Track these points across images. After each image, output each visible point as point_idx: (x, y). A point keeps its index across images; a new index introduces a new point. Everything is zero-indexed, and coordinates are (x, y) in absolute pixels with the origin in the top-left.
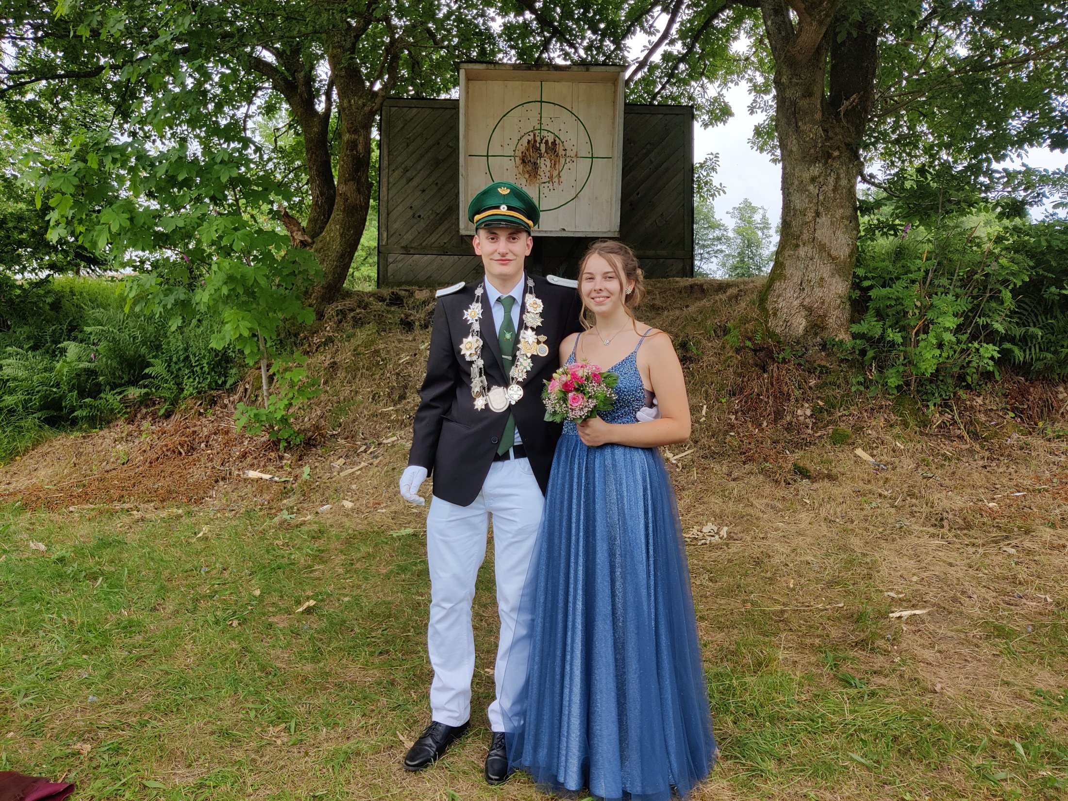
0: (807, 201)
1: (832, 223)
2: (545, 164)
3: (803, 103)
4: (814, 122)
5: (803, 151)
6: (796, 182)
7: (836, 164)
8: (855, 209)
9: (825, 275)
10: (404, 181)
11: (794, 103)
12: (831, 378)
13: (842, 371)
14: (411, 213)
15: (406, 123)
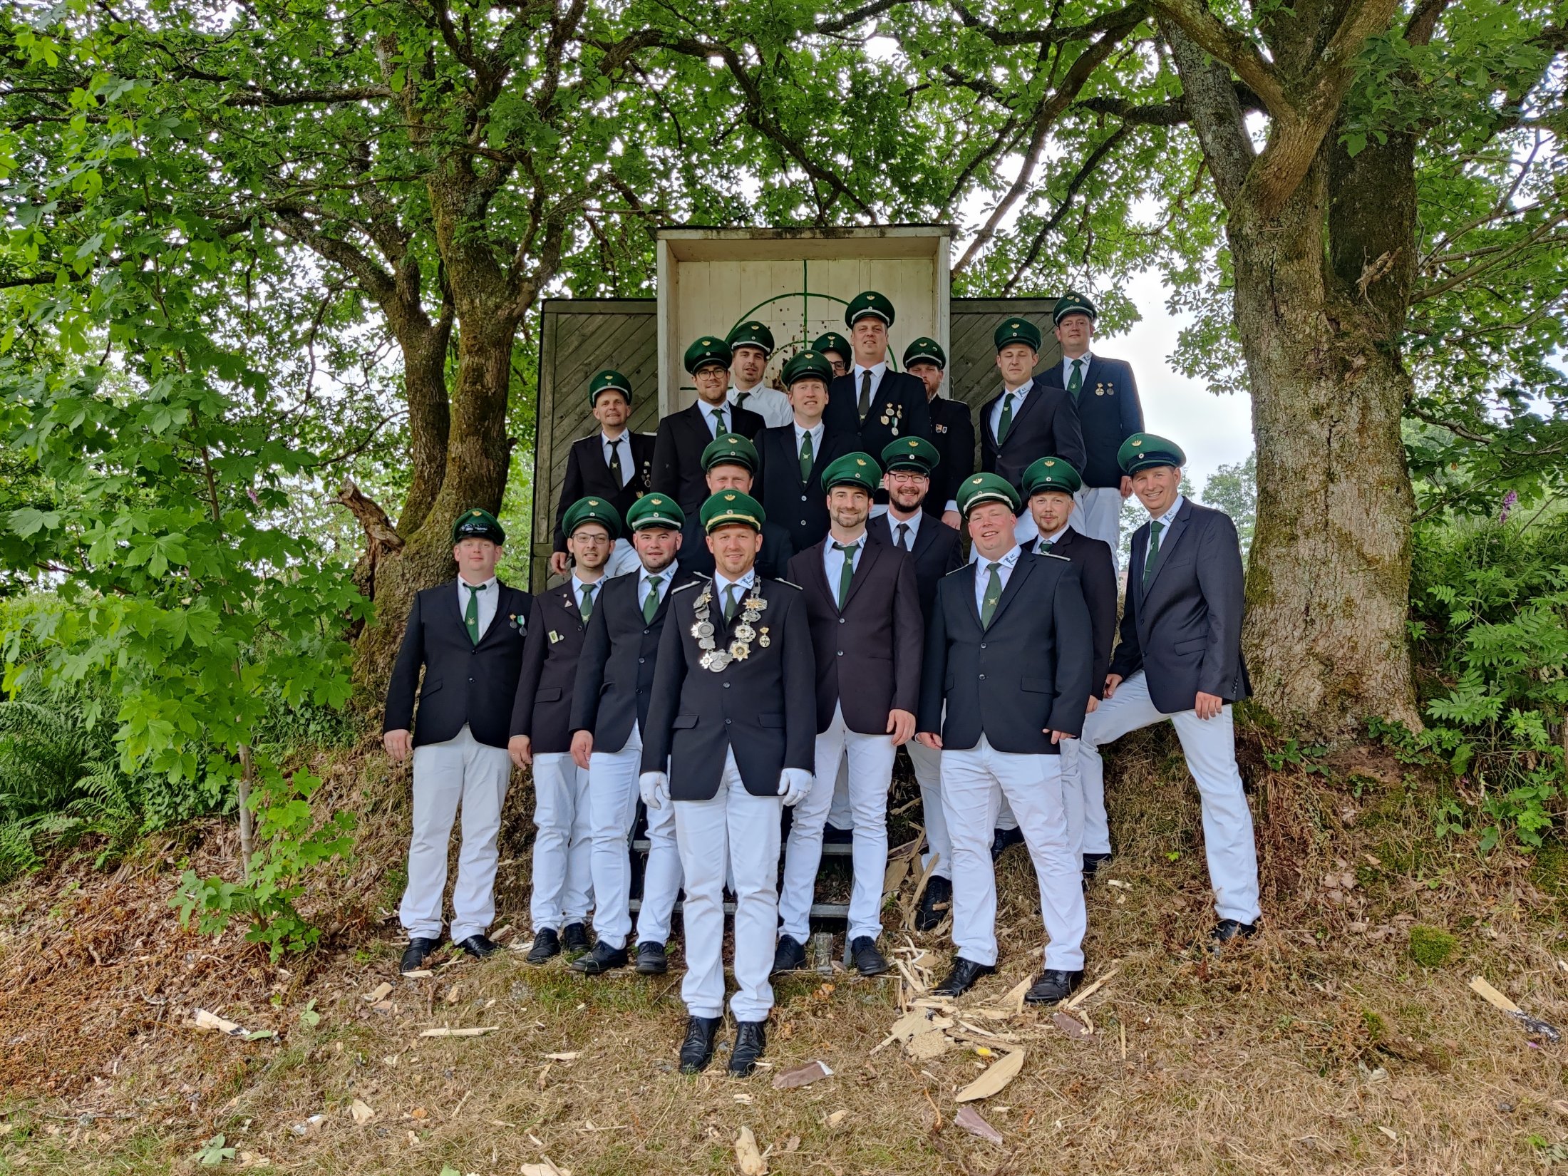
0: (1306, 452)
1: (1361, 494)
3: (1287, 272)
4: (1309, 304)
5: (1292, 361)
6: (1282, 417)
7: (1361, 382)
8: (1405, 466)
9: (1354, 594)
11: (1272, 273)
12: (1387, 807)
13: (1408, 789)
15: (584, 339)
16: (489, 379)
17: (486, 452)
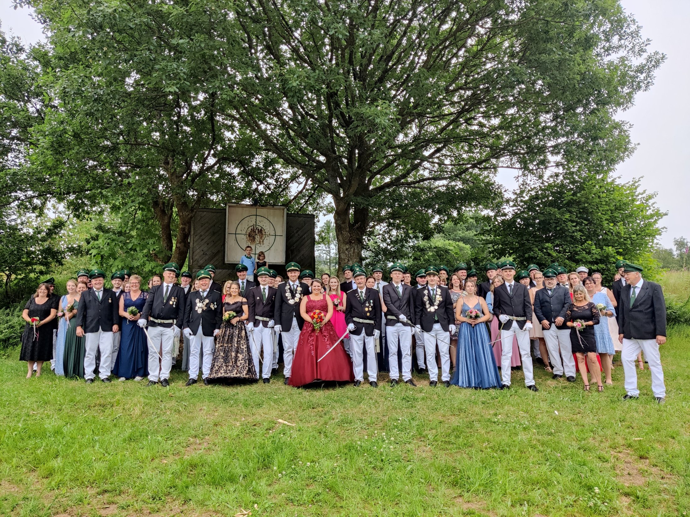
0: (345, 256)
2: (257, 238)
3: (343, 225)
4: (346, 231)
5: (344, 240)
6: (342, 249)
7: (354, 245)
10: (200, 240)
11: (340, 225)
14: (202, 253)
15: (201, 218)
16: (187, 230)
17: (185, 246)
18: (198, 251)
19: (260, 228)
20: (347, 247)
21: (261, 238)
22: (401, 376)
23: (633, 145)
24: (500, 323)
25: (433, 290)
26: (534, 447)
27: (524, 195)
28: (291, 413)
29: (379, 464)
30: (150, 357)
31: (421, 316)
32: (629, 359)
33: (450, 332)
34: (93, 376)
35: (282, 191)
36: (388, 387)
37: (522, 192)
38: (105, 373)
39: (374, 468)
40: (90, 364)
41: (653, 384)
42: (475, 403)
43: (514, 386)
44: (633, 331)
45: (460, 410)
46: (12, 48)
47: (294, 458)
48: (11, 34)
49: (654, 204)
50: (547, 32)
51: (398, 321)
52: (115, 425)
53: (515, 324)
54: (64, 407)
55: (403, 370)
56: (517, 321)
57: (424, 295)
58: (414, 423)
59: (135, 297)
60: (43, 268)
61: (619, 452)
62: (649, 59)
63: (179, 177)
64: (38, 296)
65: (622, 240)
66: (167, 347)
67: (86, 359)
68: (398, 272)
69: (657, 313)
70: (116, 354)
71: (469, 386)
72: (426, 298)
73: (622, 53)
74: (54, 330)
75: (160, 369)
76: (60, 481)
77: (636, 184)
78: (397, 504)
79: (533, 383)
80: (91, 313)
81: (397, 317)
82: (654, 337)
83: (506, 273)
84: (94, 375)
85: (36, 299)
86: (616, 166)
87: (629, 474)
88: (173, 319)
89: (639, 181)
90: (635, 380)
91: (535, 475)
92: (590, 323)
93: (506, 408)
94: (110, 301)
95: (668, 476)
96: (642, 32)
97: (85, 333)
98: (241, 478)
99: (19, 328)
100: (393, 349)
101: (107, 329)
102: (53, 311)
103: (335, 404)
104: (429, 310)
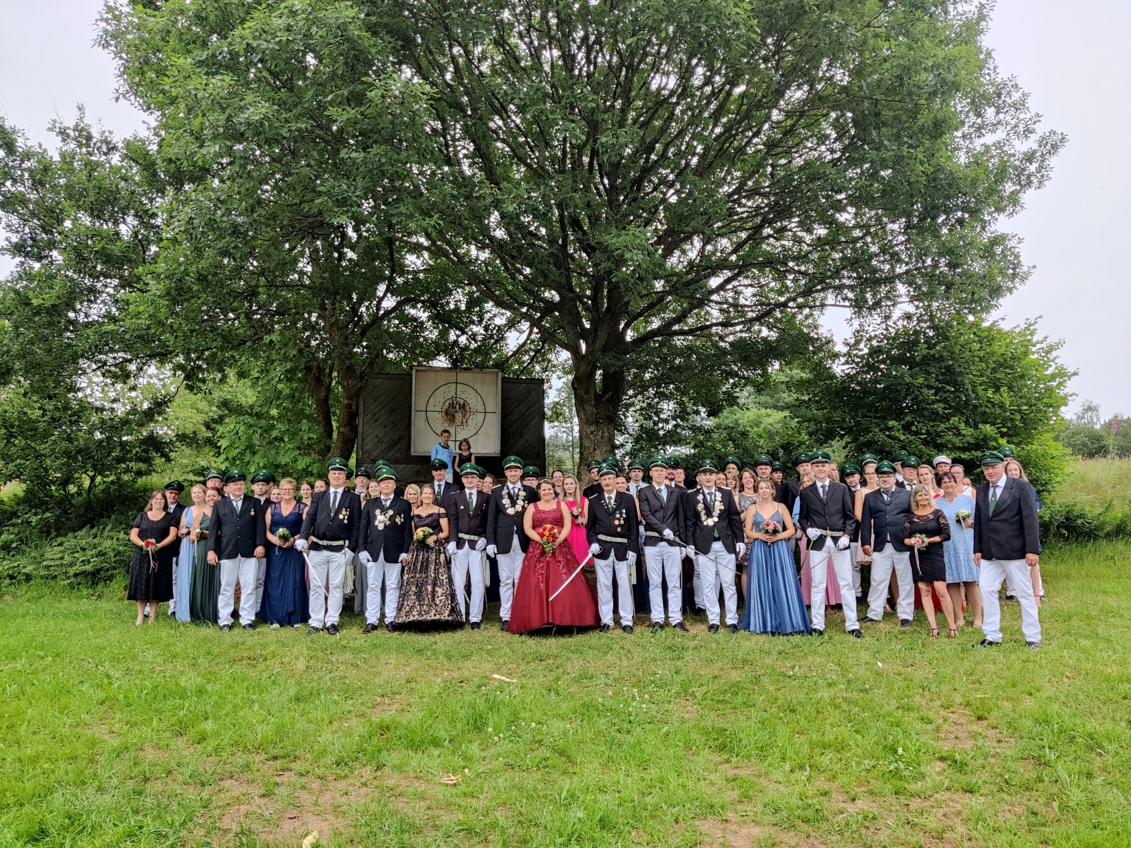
0: (590, 442)
2: (459, 416)
3: (586, 397)
4: (591, 405)
5: (587, 420)
7: (603, 426)
10: (373, 421)
11: (581, 397)
14: (376, 440)
15: (375, 387)
16: (353, 407)
17: (351, 431)
18: (370, 437)
19: (462, 402)
20: (593, 428)
21: (464, 416)
22: (667, 617)
23: (1025, 269)
24: (809, 540)
25: (710, 494)
26: (837, 707)
27: (862, 346)
28: (510, 666)
29: (626, 726)
30: (311, 593)
31: (695, 532)
32: (990, 590)
33: (737, 554)
34: (230, 621)
35: (494, 343)
36: (647, 632)
37: (857, 342)
38: (247, 616)
39: (619, 731)
40: (227, 605)
41: (1024, 623)
42: (769, 653)
43: (829, 631)
44: (994, 550)
45: (745, 662)
46: (100, 147)
47: (514, 719)
48: (99, 126)
49: (1056, 358)
50: (877, 114)
51: (662, 539)
52: (274, 683)
53: (829, 542)
54: (199, 661)
55: (670, 609)
56: (832, 537)
57: (698, 502)
58: (678, 678)
59: (286, 510)
60: (142, 466)
61: (953, 712)
62: (1042, 142)
63: (342, 328)
64: (151, 509)
65: (1008, 414)
66: (336, 579)
67: (220, 598)
68: (659, 468)
69: (1026, 522)
70: (261, 590)
71: (765, 632)
72: (700, 507)
73: (1000, 134)
74: (174, 559)
75: (326, 610)
76: (218, 745)
77: (1032, 328)
78: (645, 769)
79: (856, 626)
80: (227, 530)
81: (660, 532)
82: (1023, 557)
83: (817, 469)
84: (232, 620)
85: (149, 513)
86: (1001, 301)
87: (956, 738)
88: (344, 539)
89: (1036, 322)
90: (997, 618)
91: (829, 738)
92: (937, 539)
93: (810, 659)
94: (252, 513)
95: (1007, 739)
96: (1030, 102)
97: (220, 559)
98: (446, 742)
99: (112, 555)
100: (655, 579)
101: (249, 554)
102: (173, 530)
103: (571, 655)
104: (705, 523)
